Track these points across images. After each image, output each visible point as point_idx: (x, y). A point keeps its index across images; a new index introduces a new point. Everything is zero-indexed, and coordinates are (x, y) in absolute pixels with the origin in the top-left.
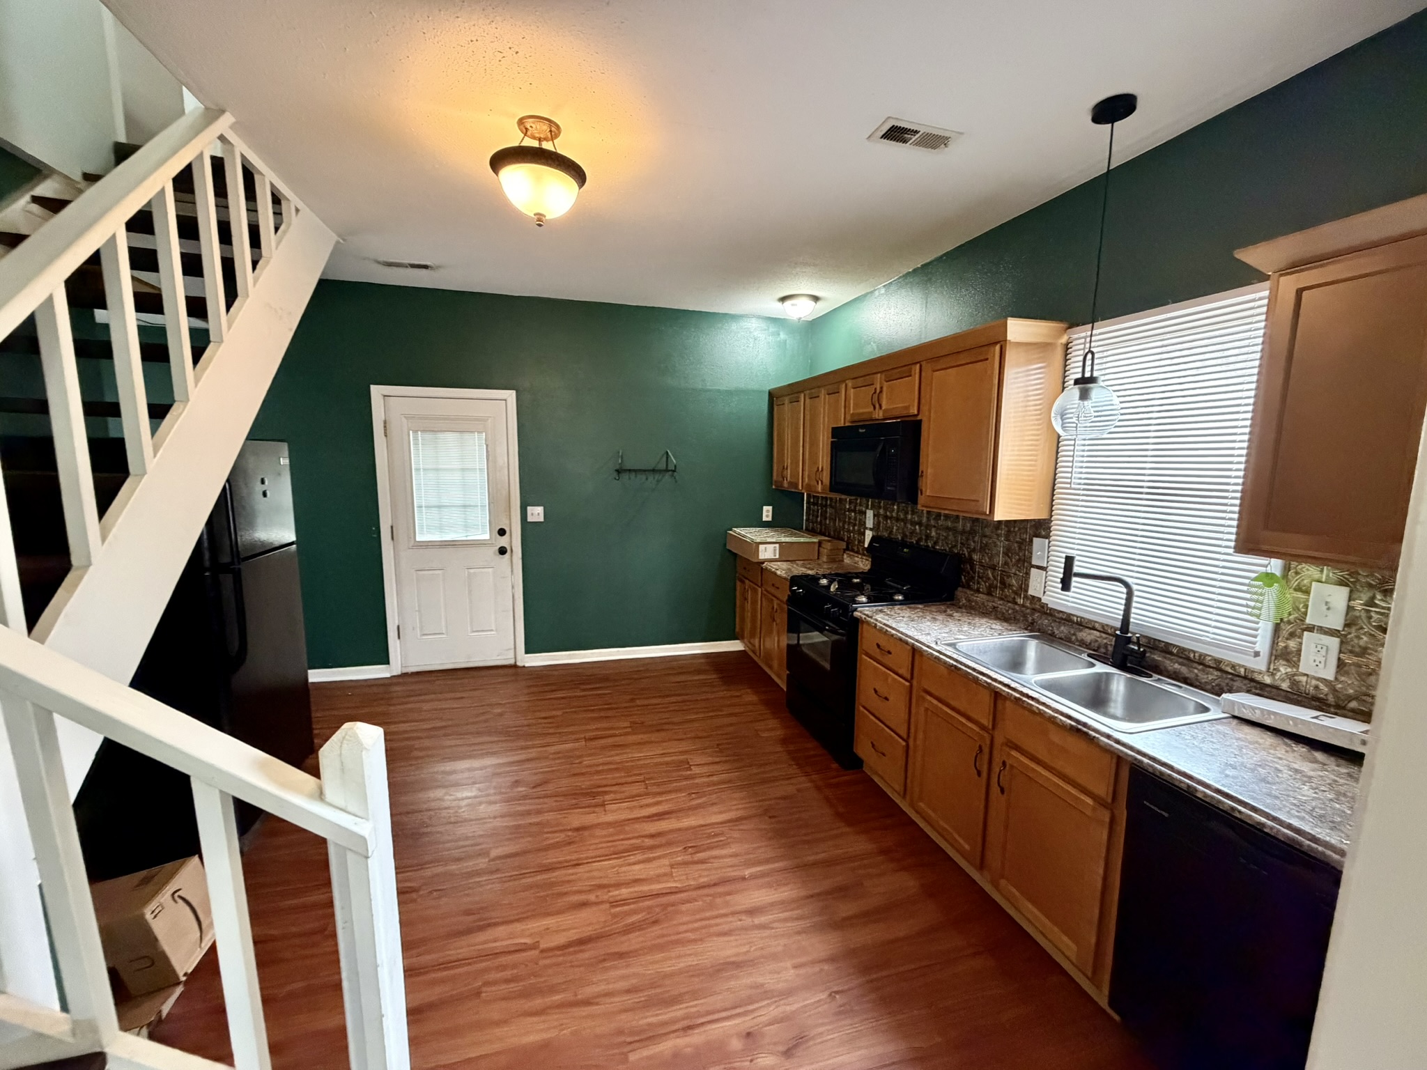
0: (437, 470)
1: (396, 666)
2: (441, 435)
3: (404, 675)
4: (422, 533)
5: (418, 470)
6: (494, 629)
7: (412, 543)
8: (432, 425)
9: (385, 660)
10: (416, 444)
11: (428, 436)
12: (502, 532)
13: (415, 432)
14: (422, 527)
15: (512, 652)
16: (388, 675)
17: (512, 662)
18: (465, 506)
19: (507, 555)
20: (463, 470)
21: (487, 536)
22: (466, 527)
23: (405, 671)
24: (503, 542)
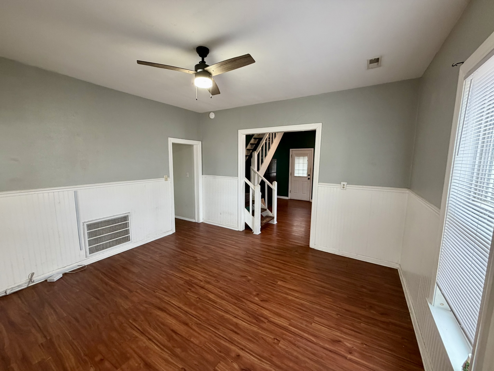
0: (299, 163)
1: (289, 198)
2: (300, 157)
3: (290, 199)
4: (295, 174)
5: (296, 163)
6: (306, 193)
7: (294, 176)
8: (299, 155)
9: (288, 196)
10: (296, 159)
11: (298, 157)
12: (309, 175)
13: (296, 157)
14: (296, 173)
15: (309, 199)
16: (288, 199)
17: (309, 200)
18: (303, 170)
19: (310, 180)
20: (303, 163)
21: (306, 176)
22: (303, 174)
23: (291, 199)
24: (309, 177)
